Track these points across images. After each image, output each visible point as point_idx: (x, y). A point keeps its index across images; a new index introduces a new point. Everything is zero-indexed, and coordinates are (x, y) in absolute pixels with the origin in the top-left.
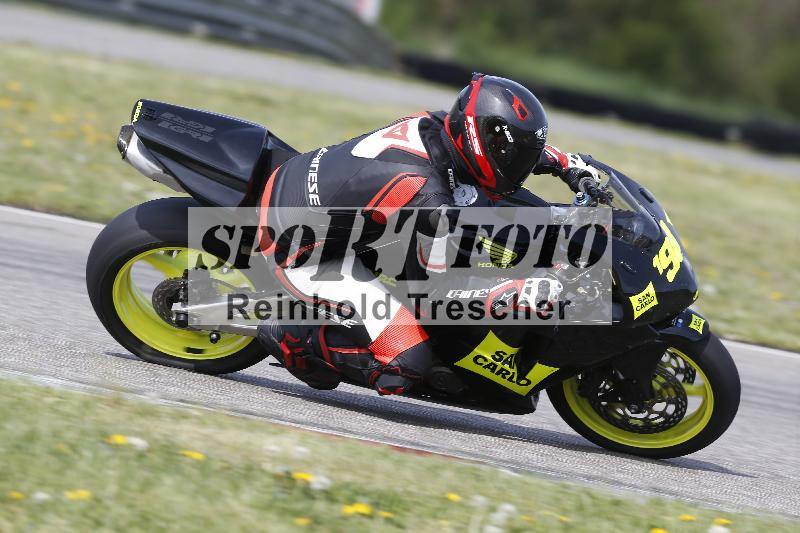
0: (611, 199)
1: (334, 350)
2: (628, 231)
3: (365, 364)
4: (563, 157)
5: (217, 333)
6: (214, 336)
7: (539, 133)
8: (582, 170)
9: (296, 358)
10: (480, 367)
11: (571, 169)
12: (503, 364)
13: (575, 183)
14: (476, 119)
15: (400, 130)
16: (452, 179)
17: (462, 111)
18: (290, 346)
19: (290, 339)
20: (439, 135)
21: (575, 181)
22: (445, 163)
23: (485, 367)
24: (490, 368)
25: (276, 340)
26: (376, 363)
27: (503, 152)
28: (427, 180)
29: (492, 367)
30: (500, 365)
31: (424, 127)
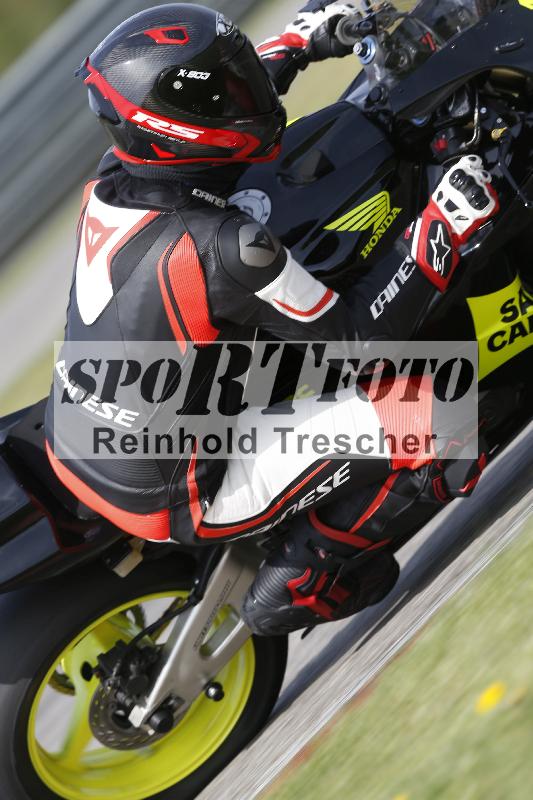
0: (392, 9)
1: (359, 525)
2: (455, 12)
3: (412, 491)
4: (287, 39)
5: (212, 683)
6: (212, 691)
7: (220, 28)
8: (324, 23)
9: (328, 595)
10: (507, 346)
11: (313, 36)
12: (524, 312)
13: (336, 46)
14: (144, 109)
15: (95, 232)
16: (209, 197)
17: (119, 122)
18: (307, 590)
19: (299, 583)
20: (134, 179)
21: (332, 44)
22: (180, 194)
23: (511, 340)
24: (518, 335)
25: (286, 607)
26: (422, 472)
27: (216, 98)
28: (190, 233)
29: (517, 331)
30: (522, 318)
31: (109, 196)
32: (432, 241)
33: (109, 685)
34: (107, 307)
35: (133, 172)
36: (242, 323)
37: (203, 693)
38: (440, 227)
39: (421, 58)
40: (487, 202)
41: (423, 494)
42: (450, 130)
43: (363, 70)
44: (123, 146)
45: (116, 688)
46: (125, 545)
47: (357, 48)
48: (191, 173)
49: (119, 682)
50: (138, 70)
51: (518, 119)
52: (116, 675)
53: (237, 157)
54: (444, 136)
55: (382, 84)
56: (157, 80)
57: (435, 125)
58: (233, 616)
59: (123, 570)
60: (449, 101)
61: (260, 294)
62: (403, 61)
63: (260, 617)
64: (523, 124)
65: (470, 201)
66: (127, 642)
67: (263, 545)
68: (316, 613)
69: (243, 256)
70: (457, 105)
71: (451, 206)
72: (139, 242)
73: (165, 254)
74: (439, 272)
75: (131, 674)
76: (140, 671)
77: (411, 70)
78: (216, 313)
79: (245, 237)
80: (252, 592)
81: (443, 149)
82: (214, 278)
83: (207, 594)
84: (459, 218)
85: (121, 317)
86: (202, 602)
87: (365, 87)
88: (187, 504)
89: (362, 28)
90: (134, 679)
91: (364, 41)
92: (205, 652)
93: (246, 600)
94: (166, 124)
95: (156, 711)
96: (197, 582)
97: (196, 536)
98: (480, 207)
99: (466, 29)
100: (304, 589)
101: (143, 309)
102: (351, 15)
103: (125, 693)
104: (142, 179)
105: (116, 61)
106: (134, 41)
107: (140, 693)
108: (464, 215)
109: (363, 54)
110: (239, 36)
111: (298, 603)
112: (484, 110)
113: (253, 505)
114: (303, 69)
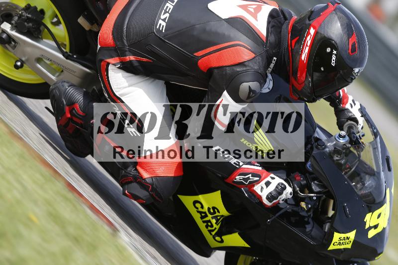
0: (362, 150)
2: (362, 182)
4: (346, 97)
5: (23, 63)
6: (19, 64)
7: (356, 70)
8: (354, 115)
9: (71, 123)
10: (196, 210)
11: (347, 109)
12: (213, 218)
13: (343, 121)
14: (316, 33)
15: (254, 9)
16: (272, 65)
17: (310, 21)
18: (73, 113)
19: (77, 108)
20: (281, 28)
21: (344, 120)
22: (274, 51)
23: (198, 212)
24: (201, 215)
25: (65, 103)
26: (135, 171)
27: (322, 69)
28: (255, 57)
29: (203, 215)
30: (210, 217)
31: (273, 16)
32: (250, 175)
33: (22, 13)
34: (218, 16)
35: (284, 26)
36: (210, 83)
37: (18, 59)
38: (258, 179)
39: (339, 166)
40: (270, 202)
41: (124, 172)
42: (305, 182)
43: (332, 136)
44: (297, 22)
45: (20, 16)
46: (94, 22)
47: (343, 133)
48: (284, 56)
49: (24, 18)
50: (335, 29)
51: (309, 214)
52: (27, 16)
53: (292, 79)
54: (302, 179)
55: (326, 147)
56: (331, 39)
57: (307, 175)
58: (57, 74)
59: (81, 20)
60: (320, 181)
61: (225, 93)
62: (337, 157)
63: (59, 90)
64: (306, 217)
65: (270, 193)
66: (43, 21)
67: (94, 89)
68: (61, 117)
69: (245, 84)
70: (318, 185)
71: (268, 184)
72: (250, 32)
73: (245, 45)
74: (236, 179)
75: (28, 24)
76: (29, 28)
77: (334, 161)
78: (216, 71)
79: (254, 85)
80: (71, 85)
81: (295, 179)
82: (233, 70)
83: (69, 61)
84: (262, 188)
85: (212, 23)
86: (65, 59)
87: (323, 137)
88: (118, 56)
89: (352, 135)
90: (25, 25)
91: (347, 136)
92: (39, 60)
93: (68, 83)
94: (309, 44)
95: (9, 36)
96: (75, 56)
97: (102, 60)
98: (268, 198)
99: (354, 187)
100: (74, 111)
101: (217, 34)
102: (358, 128)
103: (18, 20)
104: (281, 32)
105: (339, 18)
106: (349, 27)
107: (18, 28)
108: (263, 191)
109: (340, 136)
110: (352, 79)
111: (67, 108)
112: (315, 198)
113: (118, 88)
114: (330, 105)
